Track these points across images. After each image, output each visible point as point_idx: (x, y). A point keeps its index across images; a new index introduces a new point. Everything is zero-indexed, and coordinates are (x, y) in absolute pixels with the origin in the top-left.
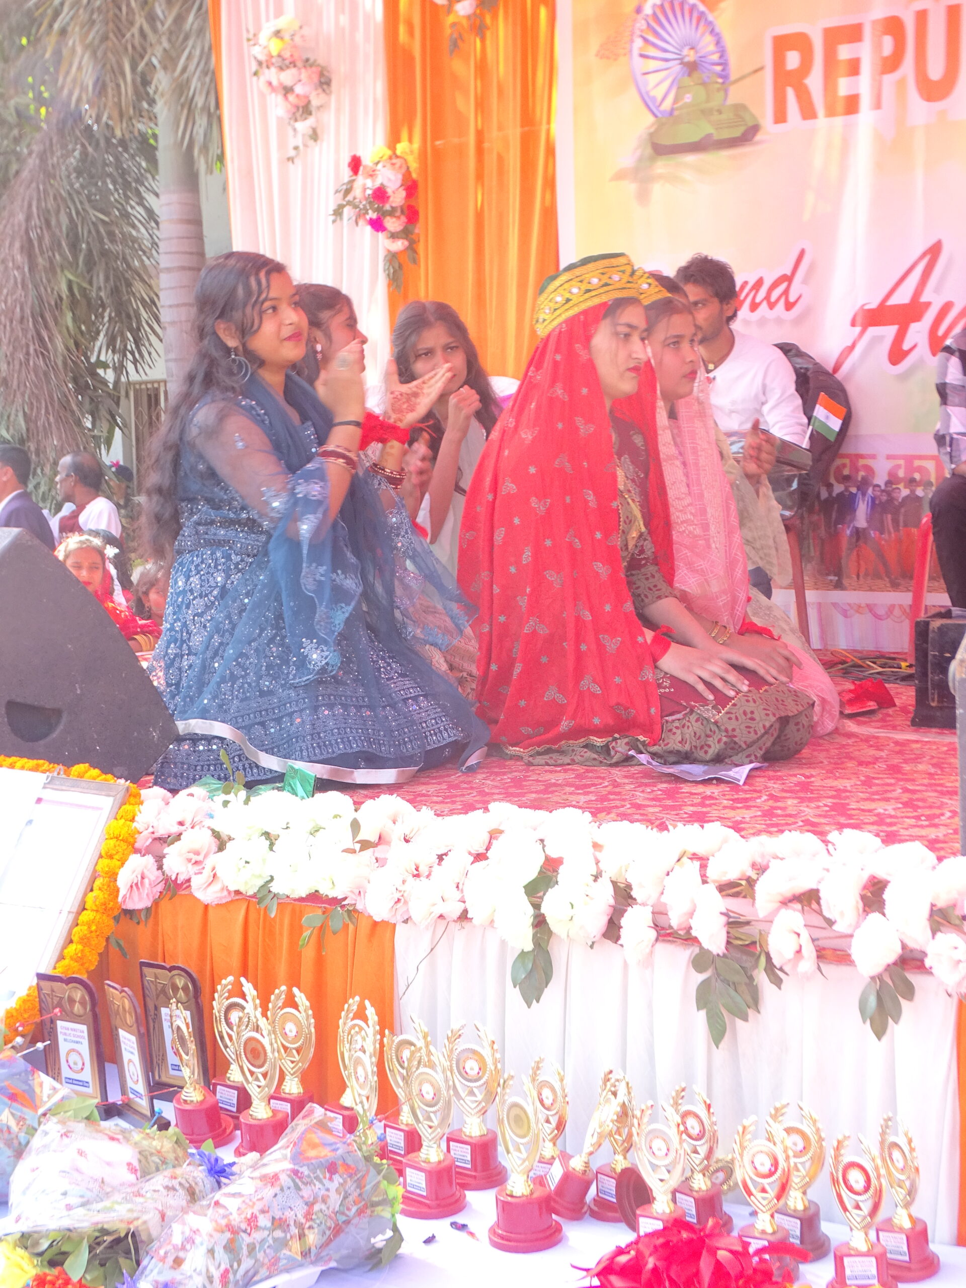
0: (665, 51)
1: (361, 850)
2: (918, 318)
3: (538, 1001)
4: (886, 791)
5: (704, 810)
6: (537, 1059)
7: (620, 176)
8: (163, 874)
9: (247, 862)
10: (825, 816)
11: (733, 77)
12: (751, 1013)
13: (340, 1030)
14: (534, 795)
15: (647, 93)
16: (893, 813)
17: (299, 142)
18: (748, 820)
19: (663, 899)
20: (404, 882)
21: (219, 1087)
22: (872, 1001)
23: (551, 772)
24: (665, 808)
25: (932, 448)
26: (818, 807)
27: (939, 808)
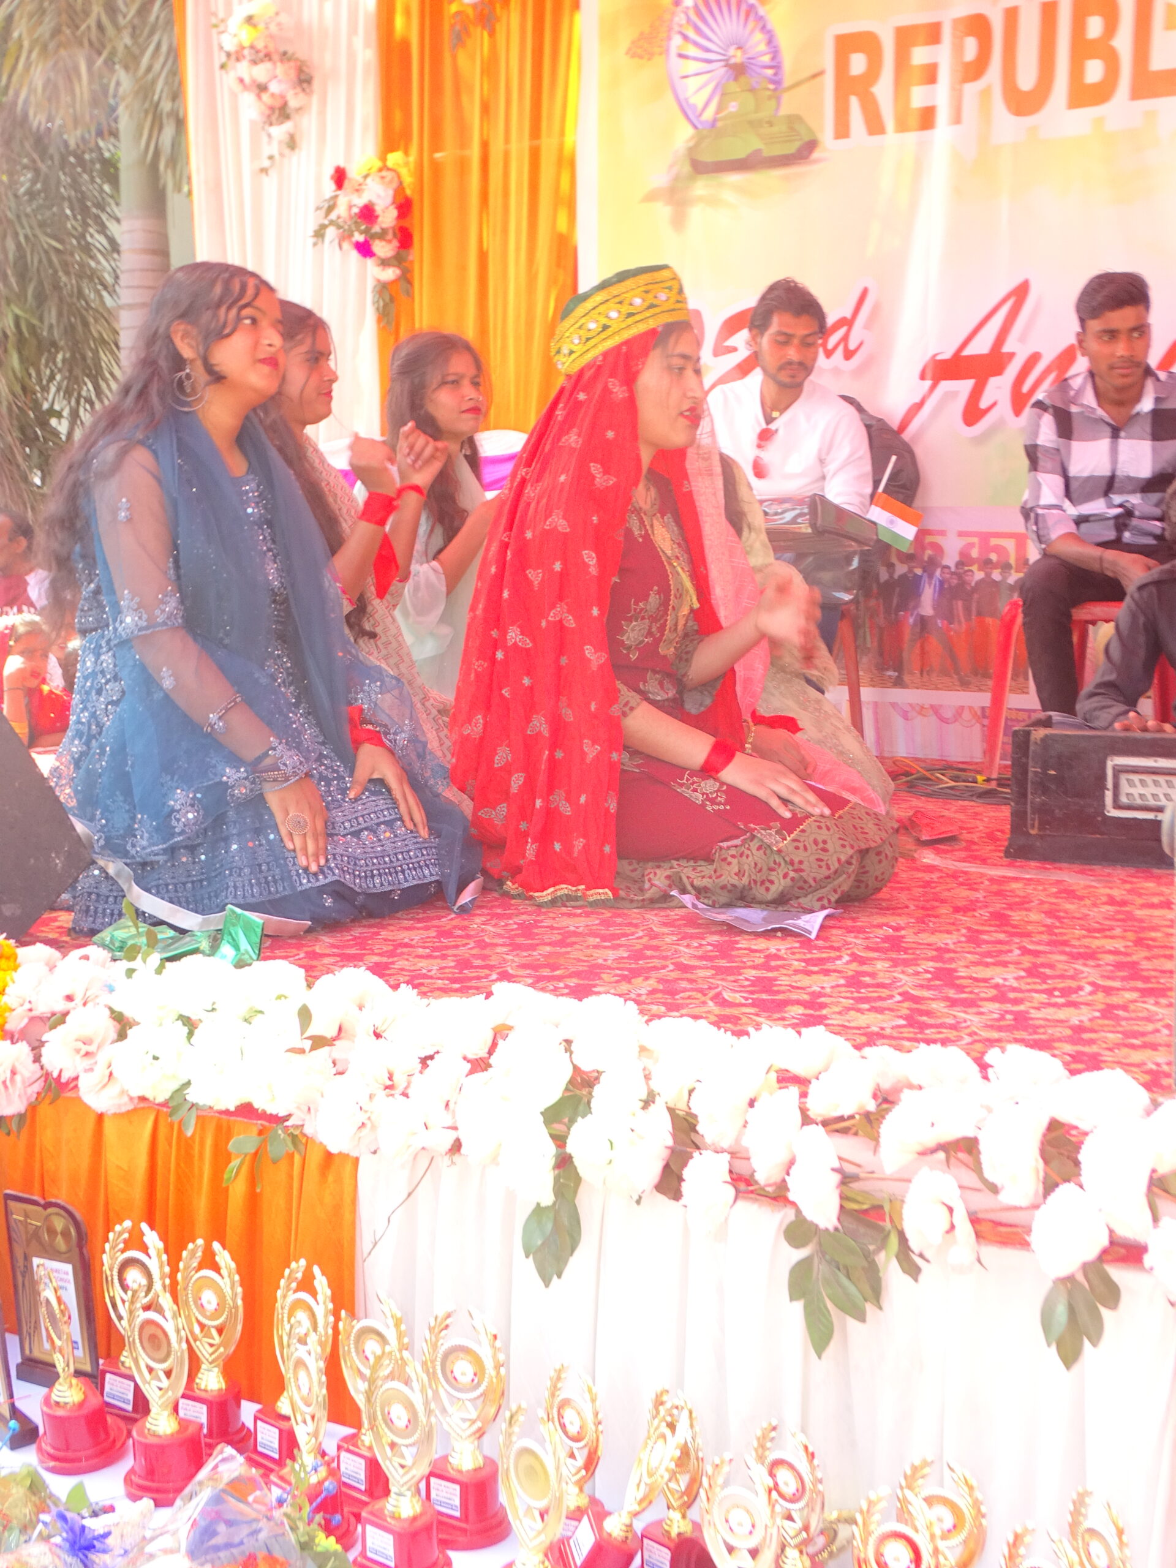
0: (708, 50)
1: (312, 1049)
2: (999, 371)
3: (559, 1277)
4: (1001, 952)
5: (770, 974)
6: (558, 1367)
7: (651, 197)
8: (42, 1068)
9: (156, 1058)
10: (928, 988)
11: (787, 81)
12: (869, 1308)
13: (278, 1305)
14: (548, 949)
15: (686, 100)
16: (1015, 984)
17: (274, 149)
18: (828, 990)
19: (745, 1142)
20: (371, 1097)
21: (108, 1376)
22: (1061, 1311)
23: (569, 915)
24: (720, 971)
25: (1018, 525)
26: (917, 973)
27: (1072, 978)
